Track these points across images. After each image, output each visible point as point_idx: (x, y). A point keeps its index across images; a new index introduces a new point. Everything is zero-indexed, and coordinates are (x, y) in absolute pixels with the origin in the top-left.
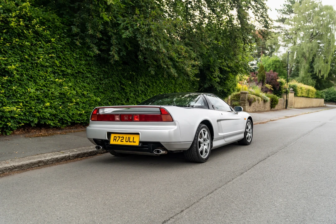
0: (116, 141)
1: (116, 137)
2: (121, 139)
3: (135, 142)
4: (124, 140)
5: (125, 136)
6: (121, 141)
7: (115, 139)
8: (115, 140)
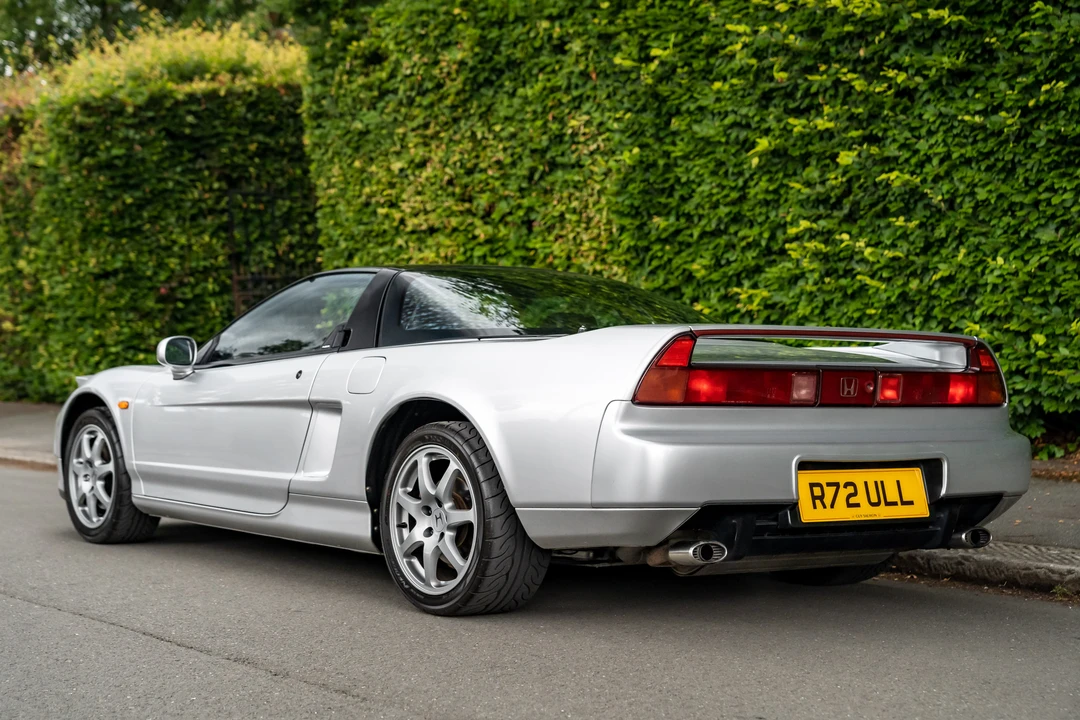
0: (825, 507)
1: (819, 485)
3: (911, 503)
4: (861, 498)
7: (821, 498)
8: (818, 502)
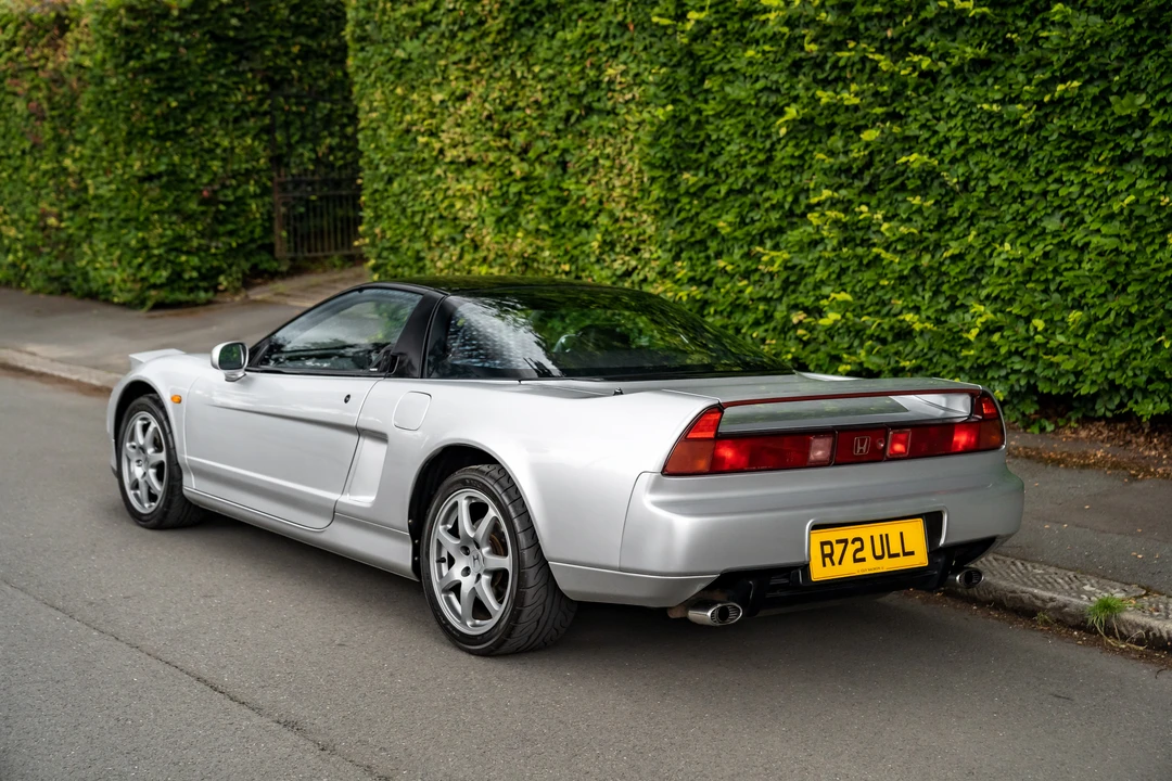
0: (833, 564)
1: (830, 543)
2: (851, 548)
3: (912, 553)
4: (867, 553)
5: (864, 532)
6: (856, 560)
7: (830, 556)
8: (827, 560)
